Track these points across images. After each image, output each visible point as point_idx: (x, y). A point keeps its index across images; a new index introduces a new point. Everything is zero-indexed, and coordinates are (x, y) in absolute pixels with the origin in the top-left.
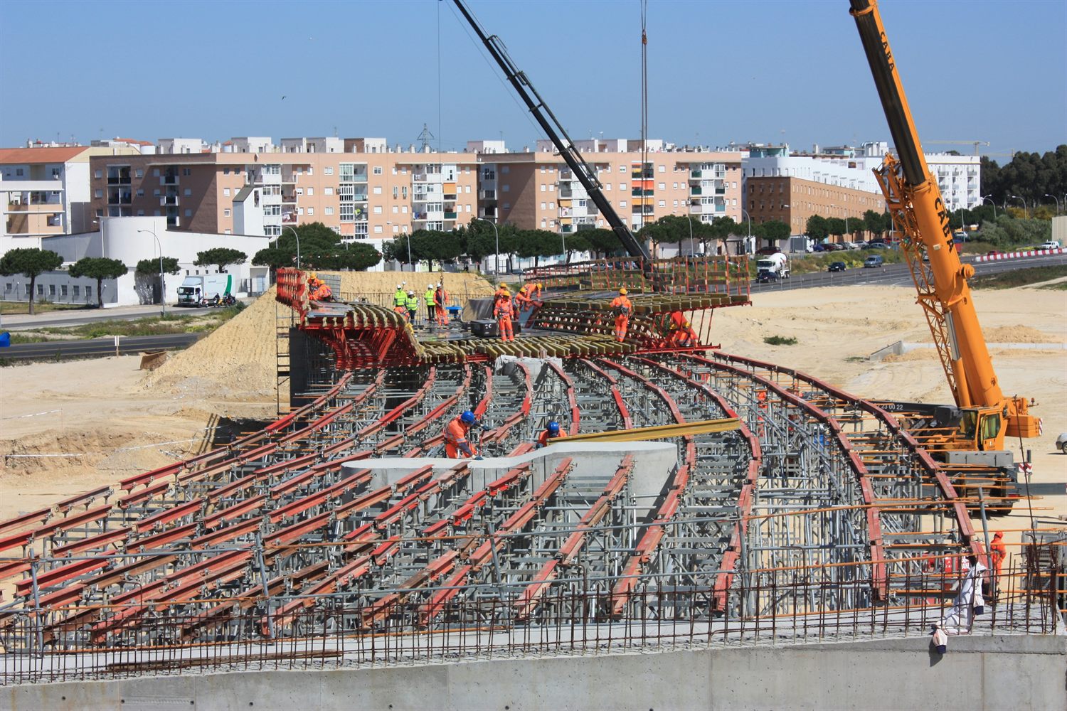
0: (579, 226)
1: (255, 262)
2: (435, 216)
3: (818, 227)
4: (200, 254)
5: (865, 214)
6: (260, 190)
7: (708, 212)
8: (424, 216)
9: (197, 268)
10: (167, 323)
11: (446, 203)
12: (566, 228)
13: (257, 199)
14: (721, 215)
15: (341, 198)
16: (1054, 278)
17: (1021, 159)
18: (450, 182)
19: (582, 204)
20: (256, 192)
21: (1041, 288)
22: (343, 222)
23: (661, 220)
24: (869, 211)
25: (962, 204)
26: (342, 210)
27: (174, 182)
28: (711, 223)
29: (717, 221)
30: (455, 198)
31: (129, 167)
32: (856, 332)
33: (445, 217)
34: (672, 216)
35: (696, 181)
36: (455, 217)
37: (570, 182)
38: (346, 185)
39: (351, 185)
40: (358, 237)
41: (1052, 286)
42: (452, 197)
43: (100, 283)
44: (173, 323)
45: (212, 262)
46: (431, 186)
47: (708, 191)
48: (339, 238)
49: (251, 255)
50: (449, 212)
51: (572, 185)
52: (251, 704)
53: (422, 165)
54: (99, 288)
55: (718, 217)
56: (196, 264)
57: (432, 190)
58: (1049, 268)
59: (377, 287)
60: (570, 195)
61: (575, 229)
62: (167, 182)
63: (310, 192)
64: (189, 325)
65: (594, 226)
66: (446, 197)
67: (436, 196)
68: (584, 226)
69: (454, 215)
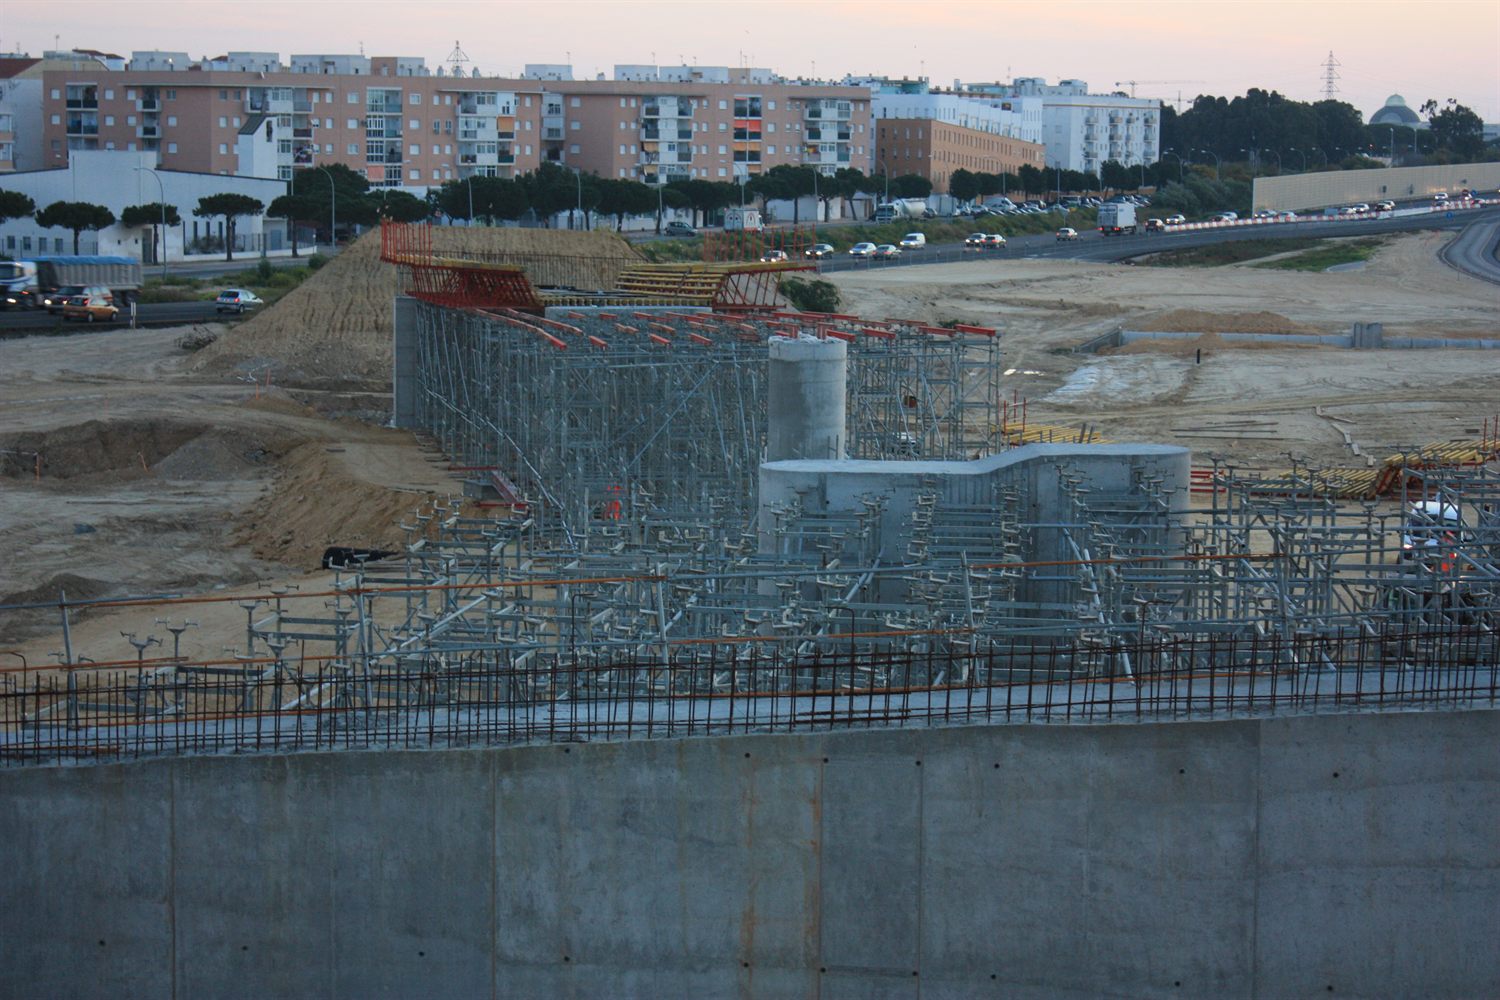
0: (669, 177)
1: (272, 212)
2: (487, 160)
3: (965, 185)
4: (201, 201)
5: (1020, 169)
6: (274, 120)
7: (829, 162)
8: (474, 159)
9: (198, 219)
10: (169, 288)
11: (500, 143)
12: (652, 178)
13: (269, 132)
14: (846, 166)
15: (369, 133)
16: (1269, 255)
17: (1205, 104)
18: (504, 118)
19: (671, 147)
20: (269, 125)
21: (1259, 266)
22: (370, 164)
23: (773, 170)
24: (1026, 165)
25: (1137, 160)
26: (370, 149)
27: (154, 107)
28: (833, 175)
29: (841, 173)
30: (512, 137)
31: (95, 87)
32: (1054, 317)
33: (500, 161)
34: (787, 166)
35: (814, 123)
36: (512, 161)
37: (657, 120)
38: (375, 117)
39: (380, 117)
40: (389, 183)
41: (1269, 265)
42: (510, 135)
43: (76, 235)
44: (177, 288)
45: (215, 212)
46: (482, 121)
47: (829, 135)
48: (366, 185)
49: (267, 204)
50: (505, 156)
51: (659, 123)
52: (997, 766)
53: (471, 93)
54: (76, 242)
55: (843, 169)
56: (196, 213)
57: (484, 126)
58: (1259, 241)
59: (487, 247)
60: (657, 136)
61: (663, 180)
62: (145, 107)
63: (329, 125)
64: (200, 292)
65: (688, 177)
66: (501, 135)
67: (489, 134)
68: (675, 176)
69: (510, 159)
